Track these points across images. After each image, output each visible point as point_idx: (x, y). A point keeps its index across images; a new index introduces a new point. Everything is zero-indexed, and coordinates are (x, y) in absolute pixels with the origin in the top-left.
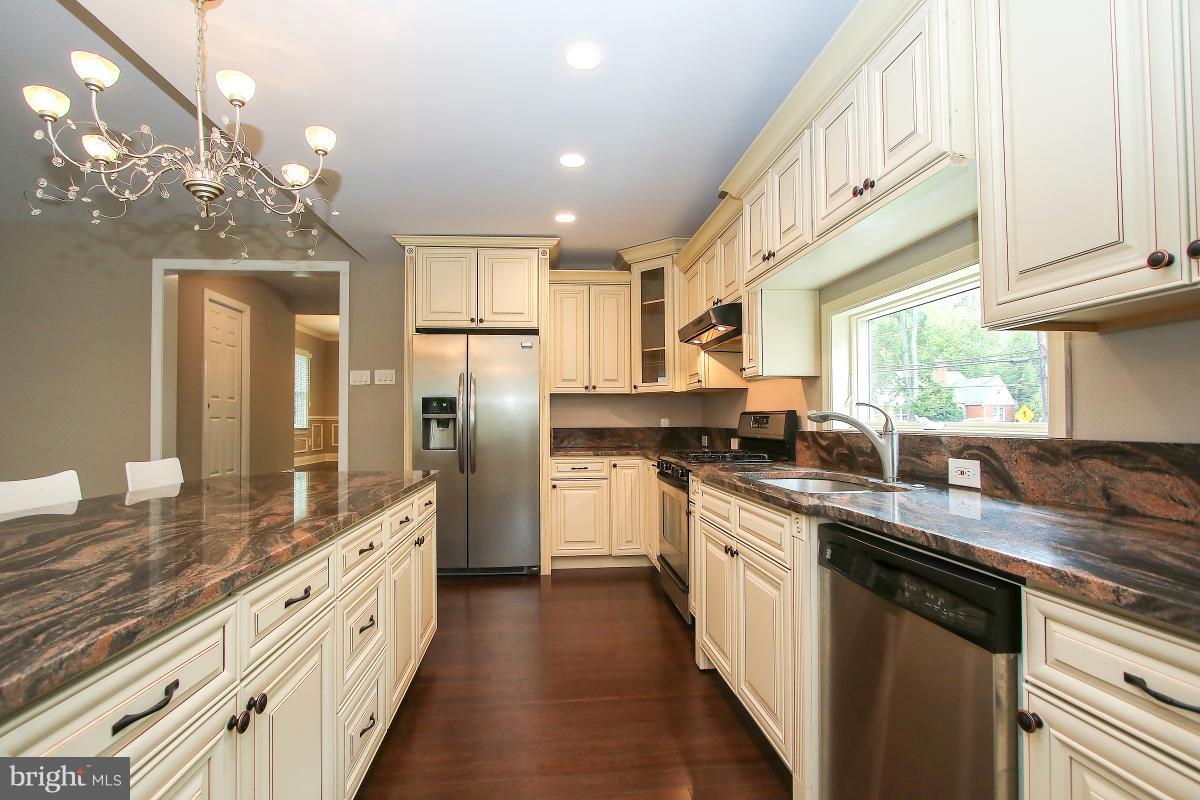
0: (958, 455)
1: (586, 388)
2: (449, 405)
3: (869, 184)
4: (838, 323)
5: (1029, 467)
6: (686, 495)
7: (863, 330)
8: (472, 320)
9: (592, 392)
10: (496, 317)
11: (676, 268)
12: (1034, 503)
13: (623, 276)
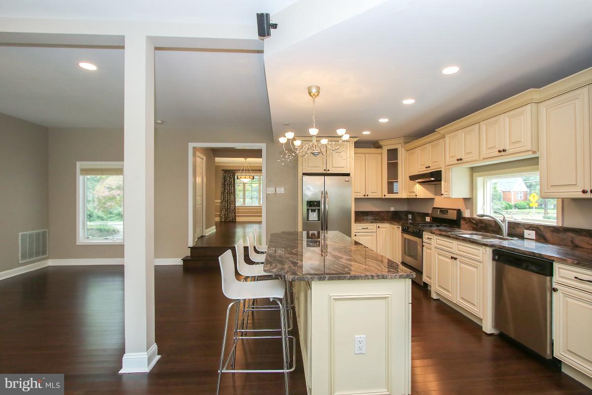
0: (528, 229)
1: (365, 195)
2: (318, 204)
3: (504, 151)
4: (479, 180)
5: (551, 233)
6: (421, 240)
7: (489, 184)
8: (325, 170)
9: (367, 197)
10: (334, 169)
11: (403, 149)
12: (553, 244)
13: (379, 150)
